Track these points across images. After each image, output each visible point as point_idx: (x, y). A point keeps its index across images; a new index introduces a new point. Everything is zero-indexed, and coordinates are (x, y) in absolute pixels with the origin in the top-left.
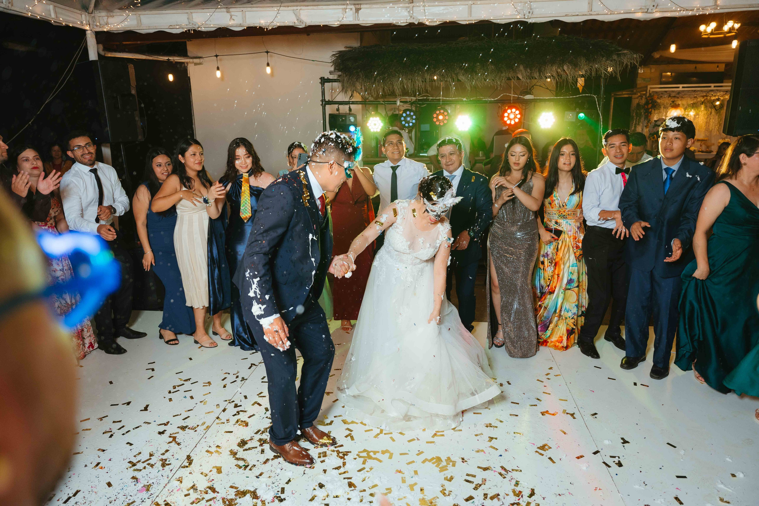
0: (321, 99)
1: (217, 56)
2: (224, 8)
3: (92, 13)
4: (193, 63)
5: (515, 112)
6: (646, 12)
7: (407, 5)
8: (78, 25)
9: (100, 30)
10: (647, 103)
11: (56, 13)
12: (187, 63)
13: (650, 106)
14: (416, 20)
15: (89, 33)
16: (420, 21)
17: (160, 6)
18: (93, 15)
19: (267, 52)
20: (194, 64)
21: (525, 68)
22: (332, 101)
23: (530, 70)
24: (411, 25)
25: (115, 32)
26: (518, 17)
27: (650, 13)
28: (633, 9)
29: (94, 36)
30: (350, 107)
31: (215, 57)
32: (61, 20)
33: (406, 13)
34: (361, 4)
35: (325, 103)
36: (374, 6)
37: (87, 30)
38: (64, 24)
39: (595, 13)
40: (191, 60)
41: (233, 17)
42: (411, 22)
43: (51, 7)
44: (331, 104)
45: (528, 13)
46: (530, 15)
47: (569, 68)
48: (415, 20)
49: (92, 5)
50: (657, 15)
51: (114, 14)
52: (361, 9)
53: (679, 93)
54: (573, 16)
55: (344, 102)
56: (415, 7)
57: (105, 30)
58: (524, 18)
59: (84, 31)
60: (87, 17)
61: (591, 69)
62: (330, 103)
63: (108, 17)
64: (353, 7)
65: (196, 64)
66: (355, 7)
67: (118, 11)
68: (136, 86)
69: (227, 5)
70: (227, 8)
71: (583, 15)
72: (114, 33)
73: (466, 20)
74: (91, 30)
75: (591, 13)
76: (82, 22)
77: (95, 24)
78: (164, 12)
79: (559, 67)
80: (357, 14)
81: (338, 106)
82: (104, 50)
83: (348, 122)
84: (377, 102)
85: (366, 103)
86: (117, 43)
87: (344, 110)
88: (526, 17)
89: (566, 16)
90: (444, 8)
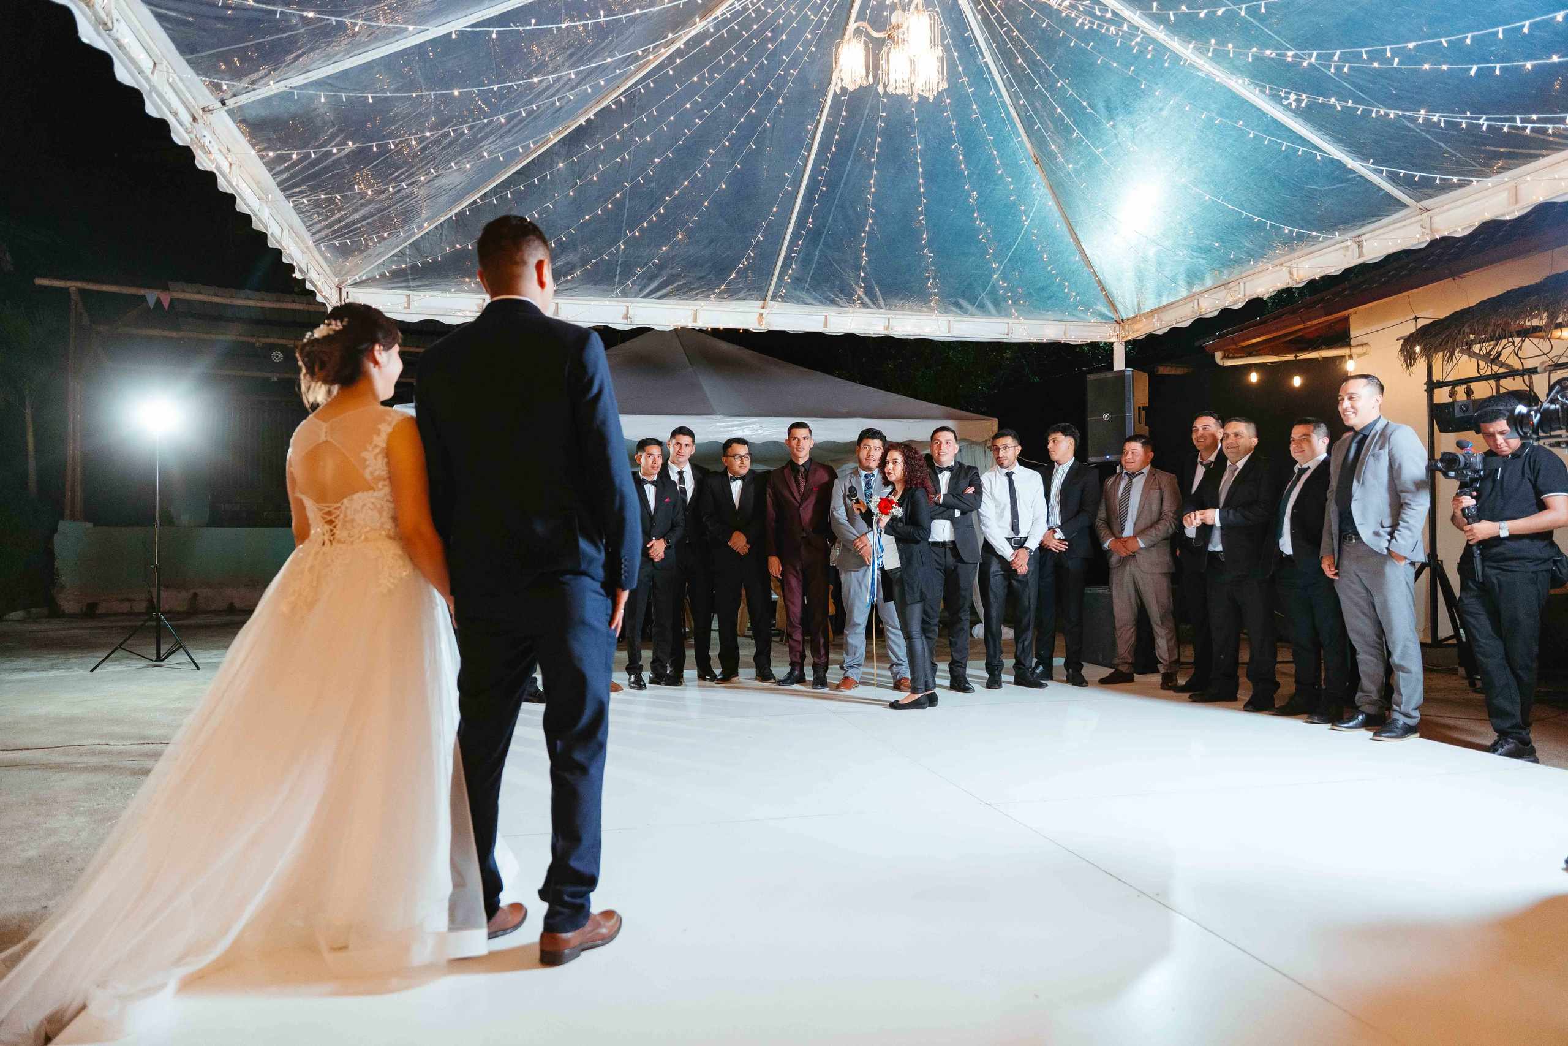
0: (1425, 380)
2: (1224, 285)
4: (1350, 354)
12: (1346, 356)
15: (1117, 344)
19: (1416, 318)
22: (1443, 382)
24: (1433, 243)
25: (1141, 338)
29: (1122, 348)
30: (1469, 387)
34: (1359, 236)
35: (1432, 386)
36: (1378, 232)
37: (1114, 343)
40: (1347, 351)
44: (1441, 387)
52: (1362, 241)
55: (1461, 380)
56: (1436, 215)
57: (1130, 338)
60: (1119, 329)
62: (1441, 384)
63: (1135, 323)
64: (1351, 242)
66: (1357, 240)
74: (1119, 342)
76: (1110, 336)
77: (1125, 334)
78: (1176, 304)
81: (1454, 388)
82: (1224, 357)
83: (1458, 414)
84: (1513, 373)
85: (1497, 377)
86: (1234, 347)
87: (1461, 394)
90: (1476, 203)
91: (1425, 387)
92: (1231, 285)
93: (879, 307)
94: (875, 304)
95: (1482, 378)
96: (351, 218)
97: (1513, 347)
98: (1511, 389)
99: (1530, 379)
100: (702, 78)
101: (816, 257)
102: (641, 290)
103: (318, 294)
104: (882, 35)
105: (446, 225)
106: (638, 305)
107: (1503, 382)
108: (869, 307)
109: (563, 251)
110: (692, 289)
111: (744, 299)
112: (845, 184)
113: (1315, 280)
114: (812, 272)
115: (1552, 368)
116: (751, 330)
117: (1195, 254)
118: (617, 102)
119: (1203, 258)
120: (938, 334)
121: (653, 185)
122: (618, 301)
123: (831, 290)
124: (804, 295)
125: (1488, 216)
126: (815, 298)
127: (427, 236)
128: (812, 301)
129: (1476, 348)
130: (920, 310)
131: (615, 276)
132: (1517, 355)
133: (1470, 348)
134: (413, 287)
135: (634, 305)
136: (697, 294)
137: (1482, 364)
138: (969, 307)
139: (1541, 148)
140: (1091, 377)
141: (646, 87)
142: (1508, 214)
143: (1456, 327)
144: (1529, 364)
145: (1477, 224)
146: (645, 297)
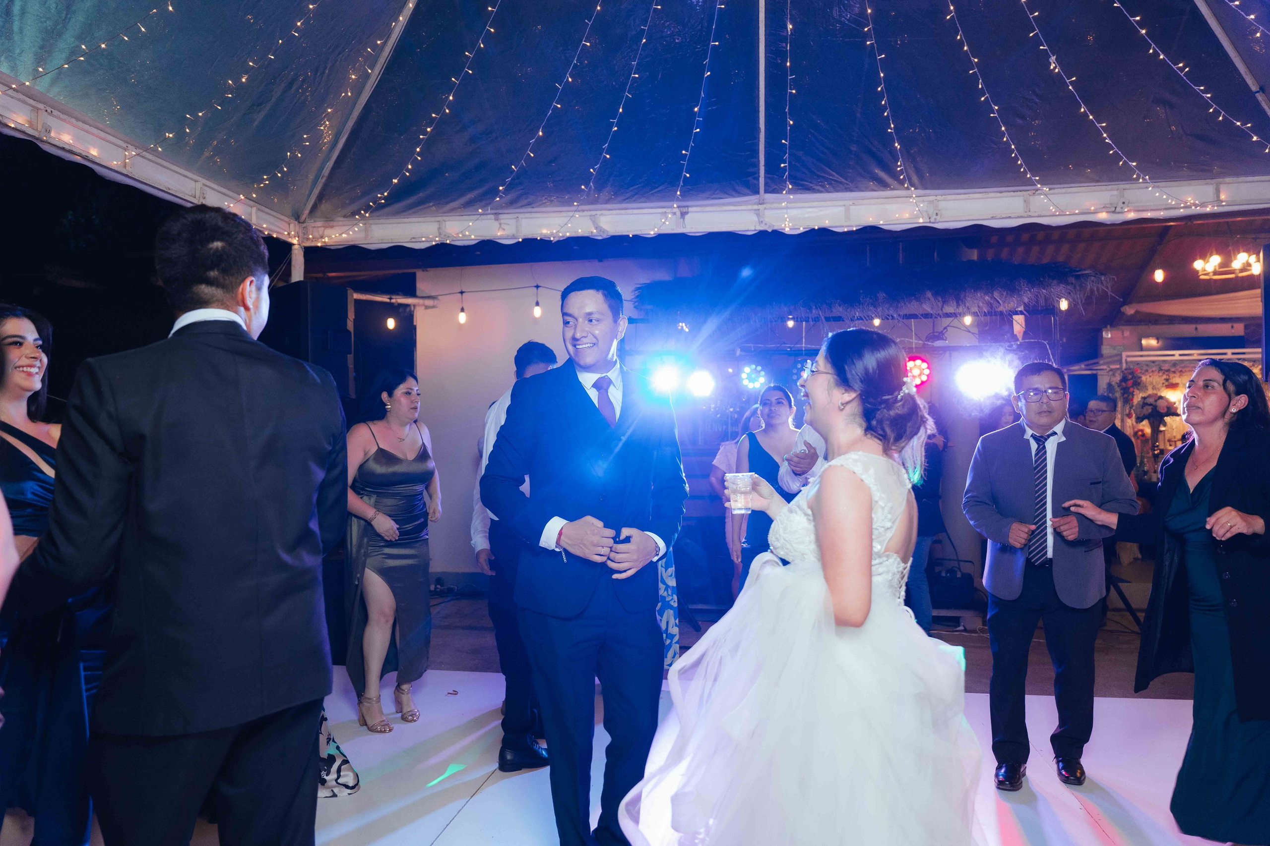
1: (462, 293)
2: (493, 214)
3: (304, 222)
4: (424, 305)
5: (920, 366)
6: (1114, 212)
7: (756, 207)
8: (284, 235)
9: (313, 244)
10: (1124, 379)
11: (258, 218)
12: (414, 306)
13: (1130, 382)
14: (770, 226)
15: (296, 247)
16: (775, 228)
17: (404, 211)
18: (304, 225)
19: (537, 287)
20: (423, 308)
21: (935, 295)
23: (942, 298)
26: (921, 220)
27: (1119, 213)
28: (1093, 208)
29: (302, 253)
31: (460, 295)
32: (263, 228)
33: (755, 218)
34: (688, 207)
36: (708, 209)
37: (294, 244)
38: (266, 233)
39: (1036, 214)
40: (421, 301)
41: (503, 226)
42: (762, 229)
43: (254, 209)
45: (935, 215)
46: (938, 218)
47: (1003, 294)
48: (767, 226)
49: (307, 212)
50: (1131, 216)
51: (335, 224)
52: (687, 213)
53: (1175, 364)
54: (1003, 218)
56: (767, 209)
57: (319, 245)
58: (930, 222)
59: (290, 245)
60: (297, 228)
61: (1037, 296)
63: (326, 227)
65: (427, 307)
66: (680, 211)
67: (342, 219)
68: (354, 320)
69: (497, 209)
70: (496, 214)
71: (1018, 217)
72: (330, 250)
73: (843, 226)
74: (300, 245)
75: (1030, 214)
76: (289, 234)
77: (306, 236)
78: (406, 220)
79: (986, 294)
80: (682, 220)
88: (932, 220)
89: (993, 218)
90: (811, 210)
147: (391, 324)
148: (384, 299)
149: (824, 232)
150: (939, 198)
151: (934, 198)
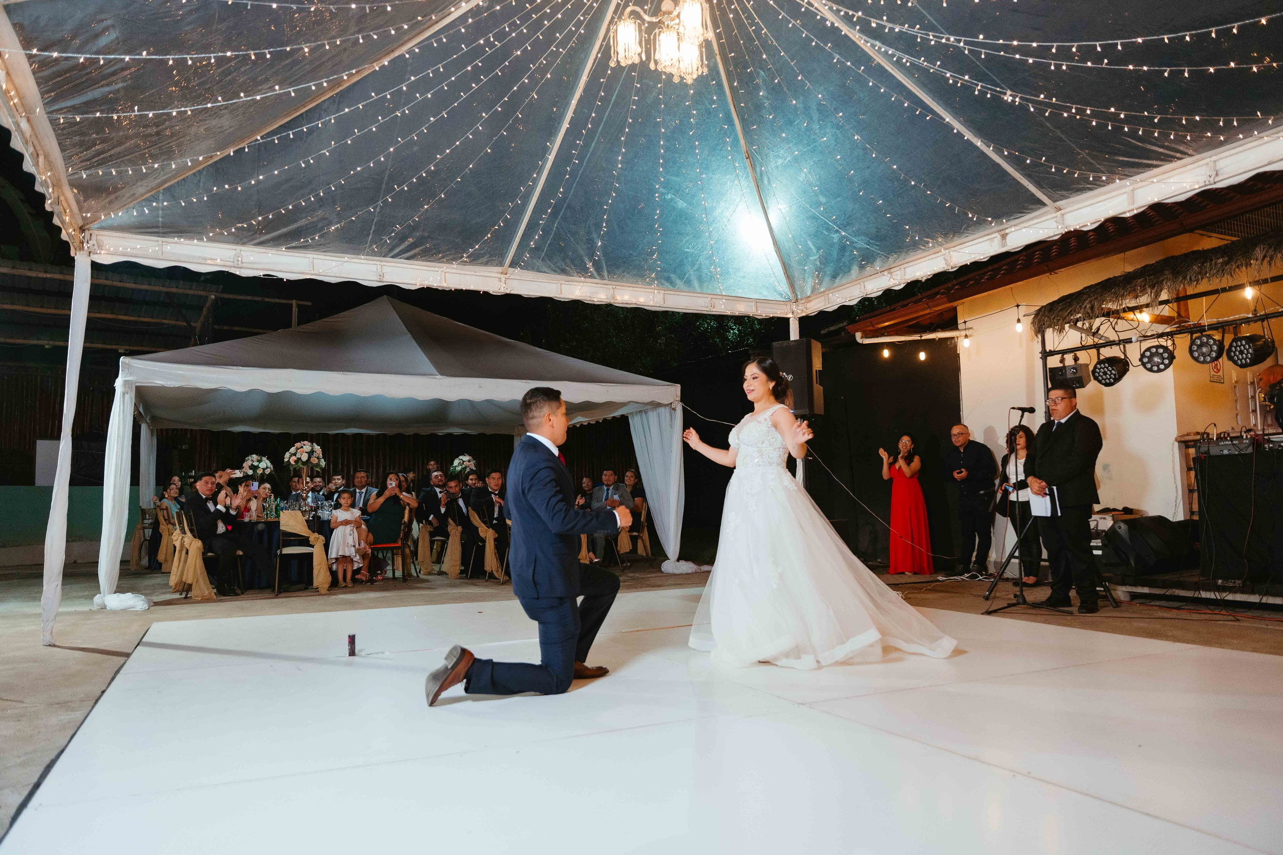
0: (1040, 349)
4: (963, 335)
7: (1054, 215)
9: (799, 315)
11: (758, 307)
12: (956, 337)
18: (797, 303)
19: (1018, 306)
20: (963, 338)
22: (1054, 351)
25: (812, 315)
26: (1196, 186)
29: (797, 322)
30: (1075, 354)
33: (1057, 223)
35: (1045, 354)
36: (1020, 226)
37: (790, 318)
40: (961, 333)
41: (895, 276)
43: (754, 303)
44: (1053, 355)
51: (810, 298)
52: (1007, 234)
55: (1069, 349)
57: (804, 315)
59: (788, 319)
60: (793, 306)
62: (1052, 353)
63: (809, 302)
64: (997, 234)
65: (966, 337)
66: (1000, 234)
67: (812, 294)
70: (889, 269)
74: (794, 317)
76: (787, 312)
77: (798, 311)
80: (1003, 241)
81: (1063, 356)
82: (862, 338)
83: (1069, 375)
84: (1110, 343)
85: (1097, 347)
86: (871, 328)
87: (1069, 360)
88: (1207, 183)
89: (1269, 164)
90: (1101, 204)
91: (1040, 355)
92: (892, 270)
93: (602, 278)
94: (599, 274)
95: (1083, 348)
96: (112, 152)
97: (1109, 323)
98: (1107, 356)
99: (1124, 347)
100: (487, 41)
101: (554, 229)
102: (391, 250)
103: (63, 231)
104: (654, 20)
105: (204, 173)
106: (387, 264)
107: (1102, 350)
108: (594, 278)
109: (321, 206)
110: (440, 253)
111: (486, 264)
112: (588, 162)
113: (967, 265)
114: (549, 242)
115: (1143, 339)
116: (491, 292)
117: (871, 241)
118: (410, 51)
119: (877, 245)
120: (651, 303)
121: (416, 148)
122: (368, 260)
123: (564, 260)
124: (539, 263)
125: (1111, 213)
126: (549, 267)
127: (183, 182)
128: (545, 269)
129: (1079, 324)
130: (637, 282)
131: (369, 235)
132: (1114, 329)
133: (1076, 324)
134: (163, 233)
135: (382, 264)
136: (443, 257)
137: (1083, 335)
138: (678, 282)
139: (1157, 160)
140: (775, 344)
141: (439, 41)
142: (1129, 211)
143: (1078, 304)
144: (1123, 336)
145: (1103, 220)
146: (393, 257)
147: (922, 356)
148: (916, 337)
149: (1115, 221)
150: (1214, 158)
151: (1208, 160)
